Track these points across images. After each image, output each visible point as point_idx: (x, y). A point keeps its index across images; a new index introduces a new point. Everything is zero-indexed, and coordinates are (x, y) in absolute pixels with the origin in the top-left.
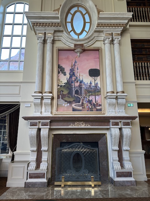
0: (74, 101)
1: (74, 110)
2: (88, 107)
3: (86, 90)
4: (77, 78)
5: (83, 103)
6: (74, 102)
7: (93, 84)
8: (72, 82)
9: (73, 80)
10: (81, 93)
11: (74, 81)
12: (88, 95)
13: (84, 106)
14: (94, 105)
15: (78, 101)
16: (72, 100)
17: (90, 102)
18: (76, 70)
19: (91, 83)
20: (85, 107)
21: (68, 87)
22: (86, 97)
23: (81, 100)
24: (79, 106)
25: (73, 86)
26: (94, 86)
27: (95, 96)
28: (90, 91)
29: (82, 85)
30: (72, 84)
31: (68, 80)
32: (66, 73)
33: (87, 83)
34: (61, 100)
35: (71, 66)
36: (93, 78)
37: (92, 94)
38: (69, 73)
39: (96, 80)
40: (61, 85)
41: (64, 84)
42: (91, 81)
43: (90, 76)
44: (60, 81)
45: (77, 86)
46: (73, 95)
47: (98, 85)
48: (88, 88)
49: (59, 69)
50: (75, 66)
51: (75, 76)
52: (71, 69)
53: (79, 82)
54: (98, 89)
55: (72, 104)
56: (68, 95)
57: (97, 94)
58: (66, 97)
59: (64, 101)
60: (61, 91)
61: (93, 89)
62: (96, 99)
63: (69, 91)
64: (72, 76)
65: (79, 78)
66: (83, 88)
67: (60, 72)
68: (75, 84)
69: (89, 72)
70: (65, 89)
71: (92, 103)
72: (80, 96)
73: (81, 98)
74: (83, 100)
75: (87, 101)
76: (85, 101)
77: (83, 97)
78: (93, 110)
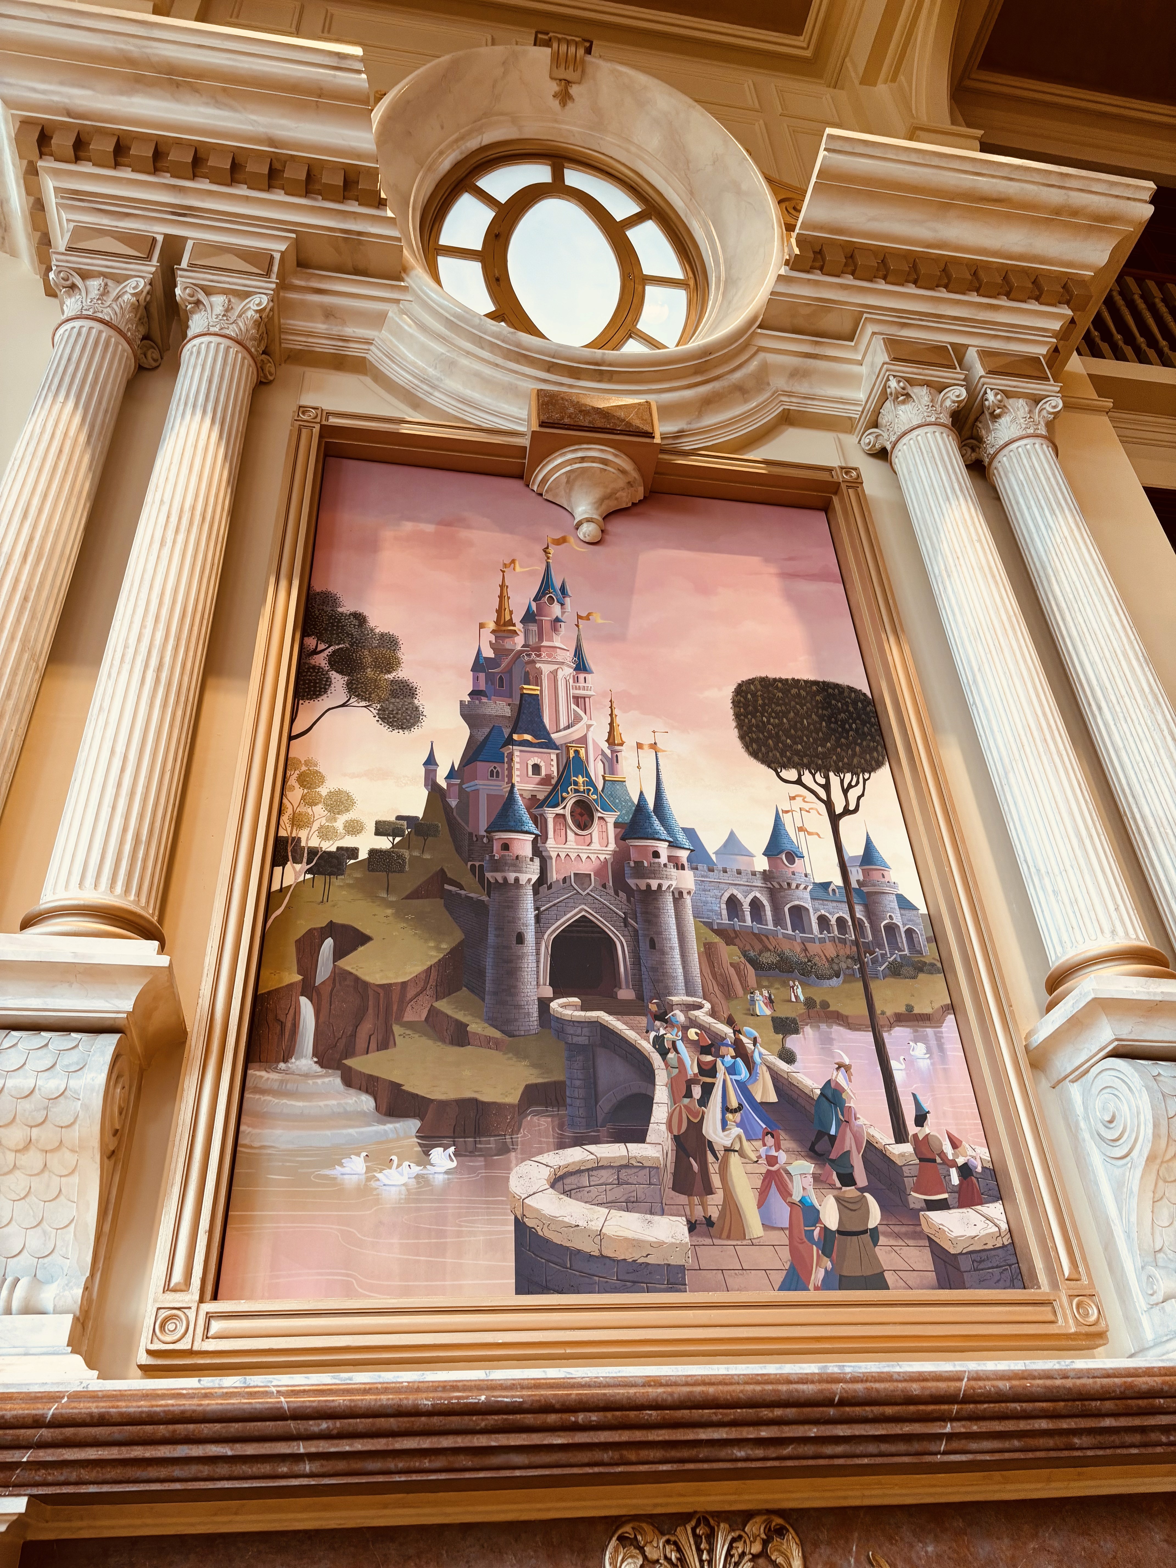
0: (535, 1097)
1: (544, 1265)
2: (782, 1213)
3: (727, 935)
4: (573, 765)
5: (690, 1142)
8: (506, 820)
9: (524, 785)
10: (651, 977)
11: (535, 804)
12: (763, 1009)
13: (716, 1200)
14: (885, 1175)
15: (605, 1104)
16: (499, 1080)
18: (555, 668)
19: (780, 848)
20: (730, 1205)
21: (437, 885)
22: (738, 1046)
23: (661, 1094)
24: (629, 1190)
25: (517, 863)
26: (838, 881)
27: (869, 1036)
28: (781, 955)
29: (663, 859)
30: (506, 847)
31: (444, 785)
32: (421, 701)
33: (732, 844)
34: (306, 1076)
35: (492, 626)
36: (799, 782)
37: (825, 1005)
38: (467, 699)
39: (847, 812)
40: (329, 846)
41: (381, 829)
42: (787, 819)
43: (754, 754)
44: (323, 791)
45: (585, 868)
46: (518, 1007)
47: (893, 876)
48: (746, 908)
49: (320, 639)
50: (547, 626)
51: (550, 744)
52: (488, 653)
53: (617, 825)
54: (891, 929)
55: (504, 1150)
56: (443, 1005)
57: (902, 1009)
58: (410, 1025)
59: (366, 1102)
60: (331, 929)
61: (823, 921)
62: (899, 1076)
63: (458, 936)
64: (510, 741)
65: (612, 772)
66: (669, 899)
67: (334, 675)
68: (551, 843)
69: (737, 716)
70: (390, 905)
71: (849, 1143)
72: (643, 1021)
73: (656, 1059)
74: (697, 1092)
75: (762, 1108)
76: (726, 1109)
77: (692, 1033)
78: (889, 1277)
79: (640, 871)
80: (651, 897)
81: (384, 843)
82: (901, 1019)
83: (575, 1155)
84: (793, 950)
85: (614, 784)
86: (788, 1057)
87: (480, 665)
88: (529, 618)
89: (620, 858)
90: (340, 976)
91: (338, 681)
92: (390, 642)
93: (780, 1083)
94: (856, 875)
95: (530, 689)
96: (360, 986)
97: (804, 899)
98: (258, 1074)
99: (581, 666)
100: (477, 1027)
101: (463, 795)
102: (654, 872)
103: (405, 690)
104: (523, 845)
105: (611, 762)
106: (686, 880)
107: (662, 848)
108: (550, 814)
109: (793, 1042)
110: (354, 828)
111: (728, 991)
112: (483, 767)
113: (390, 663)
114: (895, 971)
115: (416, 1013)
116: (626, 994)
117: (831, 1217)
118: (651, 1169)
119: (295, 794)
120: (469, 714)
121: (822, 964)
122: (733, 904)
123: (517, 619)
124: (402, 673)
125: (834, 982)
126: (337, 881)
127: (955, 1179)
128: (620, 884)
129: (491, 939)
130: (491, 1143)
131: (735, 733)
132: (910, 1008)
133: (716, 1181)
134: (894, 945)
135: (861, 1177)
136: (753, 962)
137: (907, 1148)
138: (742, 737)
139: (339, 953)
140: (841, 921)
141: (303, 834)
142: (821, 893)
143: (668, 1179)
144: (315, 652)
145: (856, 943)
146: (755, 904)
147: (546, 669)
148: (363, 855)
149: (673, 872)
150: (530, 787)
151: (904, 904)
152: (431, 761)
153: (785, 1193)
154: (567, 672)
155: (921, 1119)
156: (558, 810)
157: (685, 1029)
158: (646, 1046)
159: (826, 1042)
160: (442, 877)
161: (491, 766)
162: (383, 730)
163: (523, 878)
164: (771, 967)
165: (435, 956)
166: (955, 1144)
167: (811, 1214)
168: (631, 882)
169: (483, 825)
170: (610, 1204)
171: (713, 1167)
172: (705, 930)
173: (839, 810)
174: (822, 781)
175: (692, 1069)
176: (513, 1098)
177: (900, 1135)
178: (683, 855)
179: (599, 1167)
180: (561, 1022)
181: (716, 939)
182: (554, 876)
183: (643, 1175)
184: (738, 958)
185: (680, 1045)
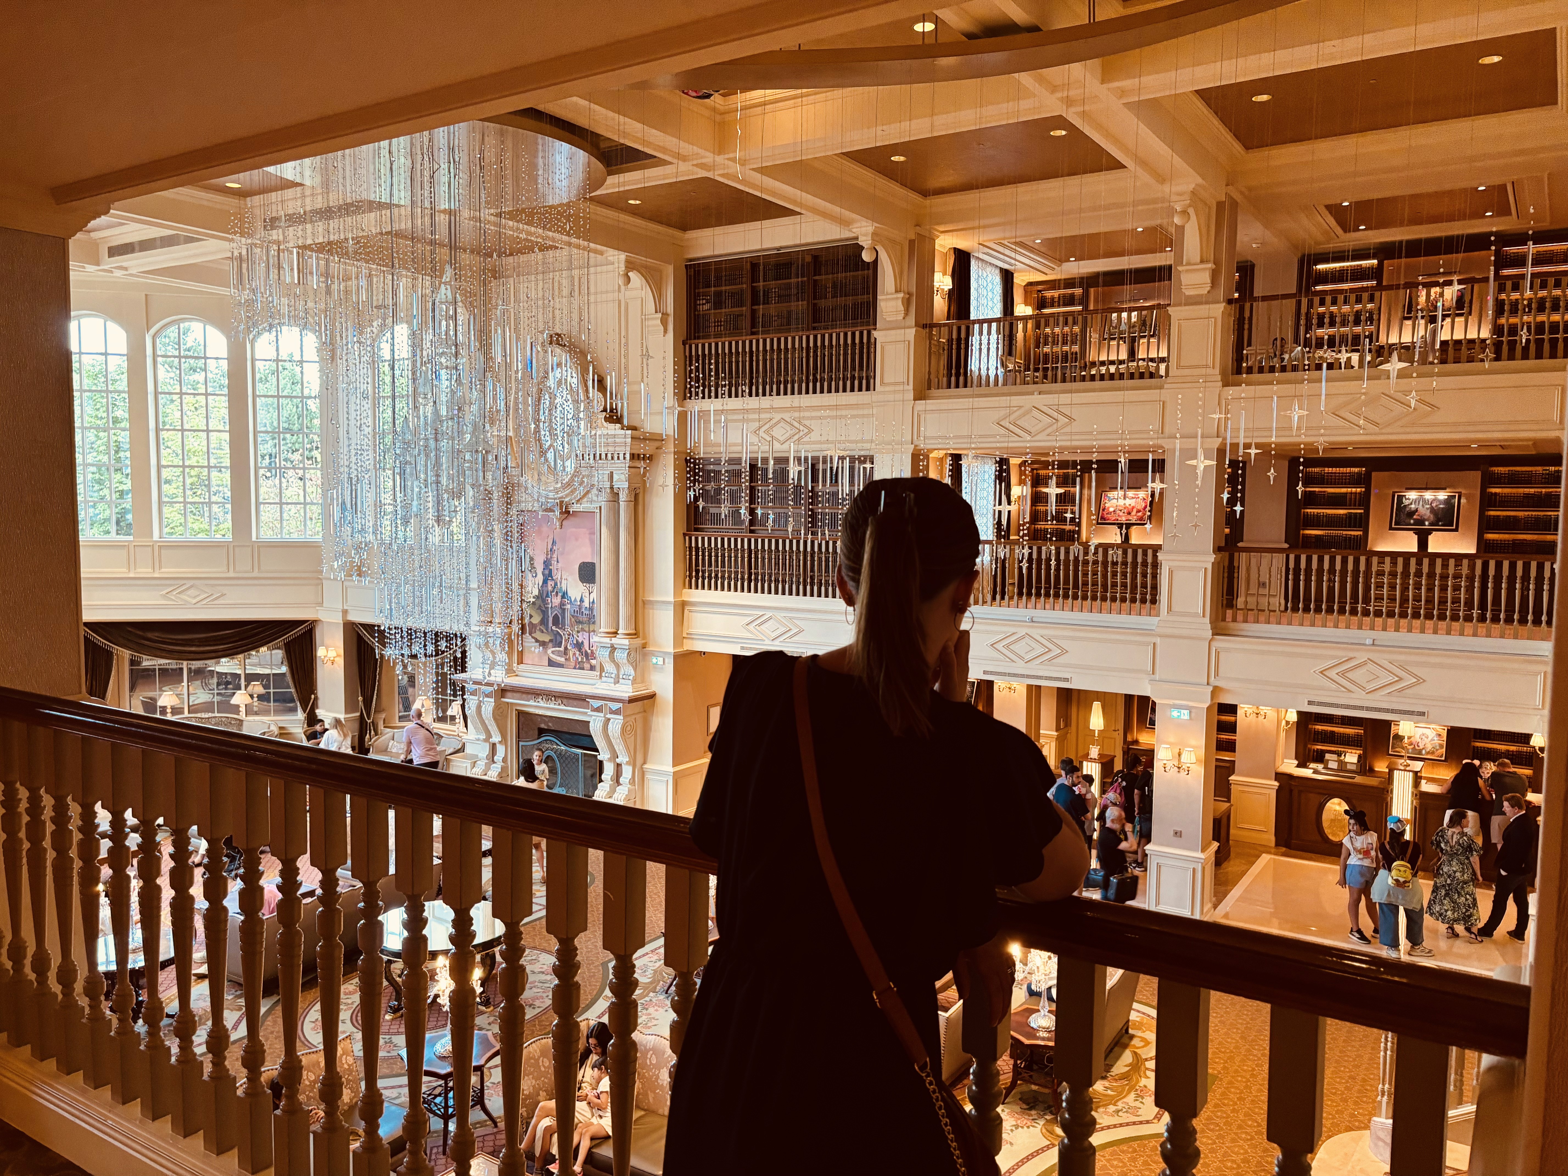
0: (551, 641)
1: (551, 663)
2: (574, 659)
3: (573, 616)
4: (556, 584)
5: (566, 648)
6: (550, 645)
7: (586, 604)
8: (547, 596)
9: (550, 588)
10: (564, 624)
11: (551, 592)
12: (576, 629)
14: (587, 654)
15: (558, 642)
16: (546, 638)
17: (579, 646)
18: (554, 562)
19: (582, 601)
21: (540, 608)
22: (573, 635)
23: (563, 641)
24: (558, 654)
25: (549, 603)
26: (588, 606)
27: (588, 634)
28: (579, 620)
31: (540, 588)
33: (576, 600)
35: (546, 553)
36: (585, 586)
37: (583, 628)
38: (543, 571)
39: (590, 592)
40: (529, 600)
41: (534, 597)
42: (583, 594)
43: (580, 580)
45: (557, 604)
46: (549, 628)
50: (553, 552)
51: (553, 580)
52: (546, 559)
53: (561, 596)
54: (593, 616)
56: (541, 627)
58: (538, 630)
59: (534, 640)
62: (590, 641)
63: (542, 616)
64: (548, 579)
65: (561, 585)
68: (553, 599)
69: (579, 571)
70: (535, 610)
72: (562, 630)
73: (563, 636)
74: (567, 641)
75: (574, 644)
76: (570, 644)
77: (567, 632)
80: (565, 609)
81: (534, 600)
83: (554, 648)
85: (561, 588)
86: (578, 637)
87: (545, 562)
88: (550, 550)
89: (561, 602)
90: (530, 622)
93: (577, 641)
94: (591, 605)
95: (551, 568)
96: (533, 623)
97: (583, 610)
99: (558, 562)
100: (544, 630)
101: (543, 590)
102: (565, 605)
104: (549, 600)
106: (569, 606)
107: (566, 600)
108: (553, 594)
109: (579, 634)
111: (572, 626)
112: (545, 585)
114: (593, 623)
116: (560, 626)
117: (580, 660)
118: (562, 650)
120: (543, 574)
121: (584, 621)
122: (574, 610)
129: (546, 617)
130: (546, 646)
131: (578, 575)
133: (568, 653)
134: (593, 619)
137: (590, 651)
139: (530, 619)
140: (587, 614)
141: (526, 599)
142: (586, 608)
143: (563, 653)
145: (589, 618)
146: (577, 611)
148: (532, 602)
152: (539, 584)
153: (575, 656)
155: (592, 647)
158: (562, 634)
159: (583, 634)
160: (540, 606)
163: (549, 606)
165: (540, 619)
168: (562, 606)
169: (545, 596)
170: (557, 656)
171: (568, 651)
172: (570, 615)
174: (588, 586)
175: (567, 638)
176: (548, 641)
177: (590, 649)
178: (569, 602)
179: (557, 651)
180: (553, 630)
182: (553, 605)
183: (561, 653)
184: (574, 620)
185: (566, 634)
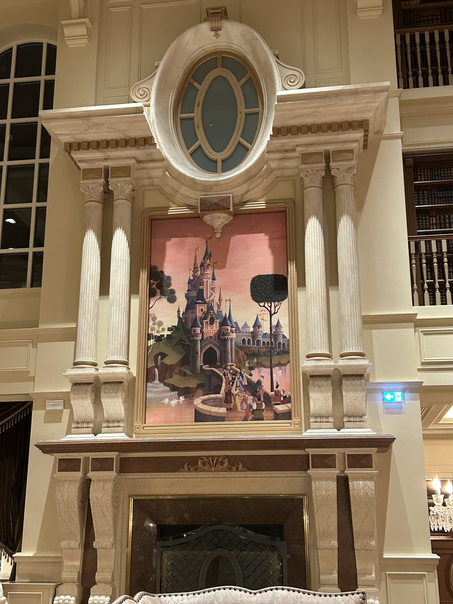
0: (200, 386)
1: (200, 417)
2: (245, 406)
3: (241, 348)
5: (229, 393)
10: (224, 360)
11: (202, 319)
12: (247, 365)
13: (233, 404)
18: (207, 280)
20: (235, 405)
22: (241, 373)
23: (224, 384)
24: (216, 403)
25: (197, 335)
26: (269, 332)
27: (269, 369)
28: (253, 352)
29: (229, 331)
30: (195, 331)
31: (182, 317)
32: (176, 294)
33: (246, 326)
34: (157, 384)
35: (192, 269)
36: (264, 306)
37: (261, 363)
38: (187, 292)
39: (275, 313)
40: (159, 335)
41: (169, 329)
42: (259, 317)
43: (254, 299)
44: (157, 321)
45: (211, 335)
46: (196, 368)
47: (282, 330)
48: (247, 341)
49: (154, 280)
50: (206, 267)
51: (205, 303)
52: (192, 278)
53: (219, 323)
54: (280, 343)
55: (193, 396)
56: (182, 368)
57: (278, 363)
58: (176, 373)
59: (168, 388)
60: (160, 354)
61: (264, 343)
62: (274, 378)
63: (185, 353)
64: (196, 303)
65: (219, 309)
66: (230, 340)
67: (157, 290)
68: (204, 329)
69: (251, 288)
70: (171, 347)
71: (261, 392)
72: (221, 369)
73: (223, 377)
74: (231, 383)
75: (244, 386)
76: (236, 387)
77: (231, 371)
78: (264, 418)
79: (224, 334)
80: (226, 340)
81: (169, 333)
82: (277, 365)
83: (206, 397)
84: (256, 351)
85: (219, 312)
86: (251, 375)
87: (190, 282)
88: (202, 265)
89: (220, 331)
90: (162, 363)
91: (158, 291)
92: (169, 278)
93: (249, 381)
94: (274, 330)
95: (201, 287)
96: (166, 365)
97: (260, 338)
98: (149, 384)
99: (214, 279)
100: (188, 372)
101: (186, 319)
102: (227, 334)
103: (173, 292)
104: (198, 330)
105: (219, 306)
106: (234, 336)
107: (229, 328)
108: (205, 321)
109: (252, 372)
110: (163, 330)
111: (240, 362)
112: (190, 311)
113: (169, 285)
114: (278, 354)
115: (177, 371)
116: (218, 364)
117: (255, 407)
118: (220, 399)
119: (151, 323)
120: (187, 296)
121: (262, 353)
122: (244, 340)
123: (199, 266)
124: (172, 287)
125: (264, 357)
126: (160, 343)
127: (282, 399)
128: (219, 338)
129: (191, 354)
130: (191, 395)
131: (250, 293)
132: (280, 362)
133: (233, 401)
134: (279, 347)
135: (262, 399)
136: (246, 354)
137: (273, 393)
138: (251, 295)
139: (162, 359)
140: (268, 342)
141: (153, 332)
142: (264, 336)
143: (224, 401)
144: (153, 284)
145: (270, 348)
146: (249, 340)
147: (205, 280)
148: (165, 336)
149: (231, 334)
150: (200, 315)
151: (284, 337)
152: (179, 311)
153: (246, 403)
154: (210, 280)
155: (277, 387)
156: (206, 321)
157: (230, 370)
158: (222, 374)
159: (260, 371)
160: (181, 340)
161: (192, 311)
162: (168, 303)
163: (198, 338)
164: (250, 355)
165: (180, 358)
166: (284, 392)
167: (251, 406)
168: (221, 337)
169: (190, 326)
170: (212, 406)
171: (233, 398)
172: (237, 347)
173: (272, 313)
174: (270, 305)
175: (230, 379)
176: (195, 387)
177: (272, 390)
178: (234, 329)
179: (211, 399)
180: (205, 370)
181: (239, 349)
182: (205, 337)
183: (219, 400)
184: (243, 353)
185: (229, 374)
